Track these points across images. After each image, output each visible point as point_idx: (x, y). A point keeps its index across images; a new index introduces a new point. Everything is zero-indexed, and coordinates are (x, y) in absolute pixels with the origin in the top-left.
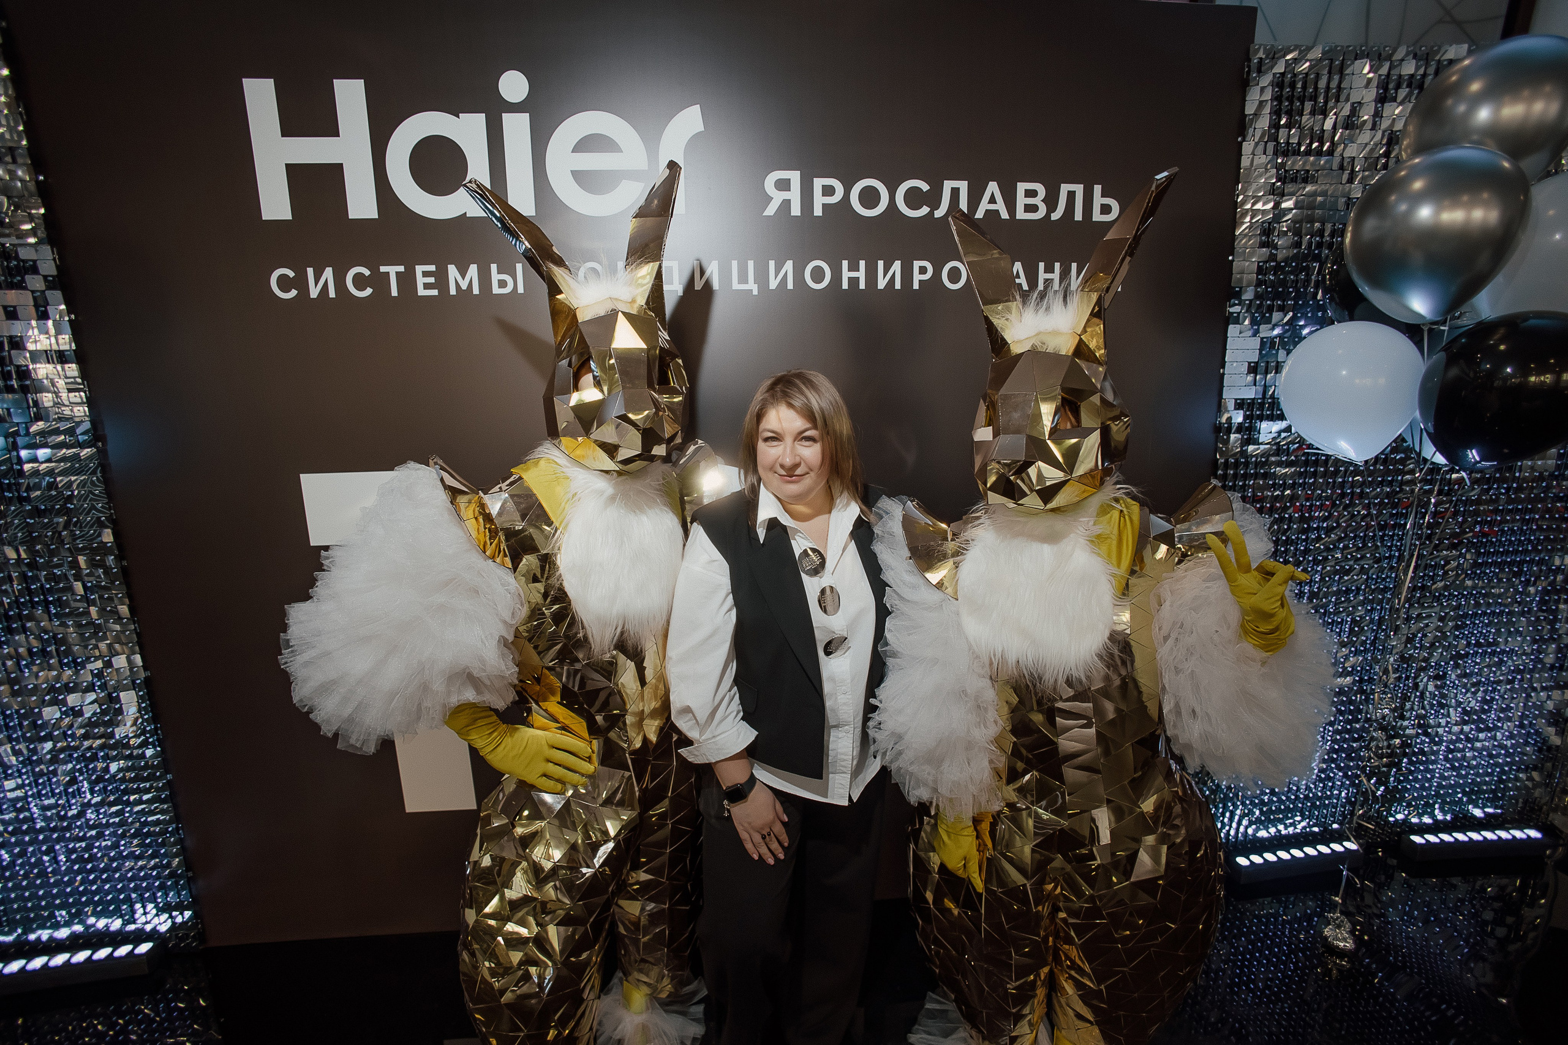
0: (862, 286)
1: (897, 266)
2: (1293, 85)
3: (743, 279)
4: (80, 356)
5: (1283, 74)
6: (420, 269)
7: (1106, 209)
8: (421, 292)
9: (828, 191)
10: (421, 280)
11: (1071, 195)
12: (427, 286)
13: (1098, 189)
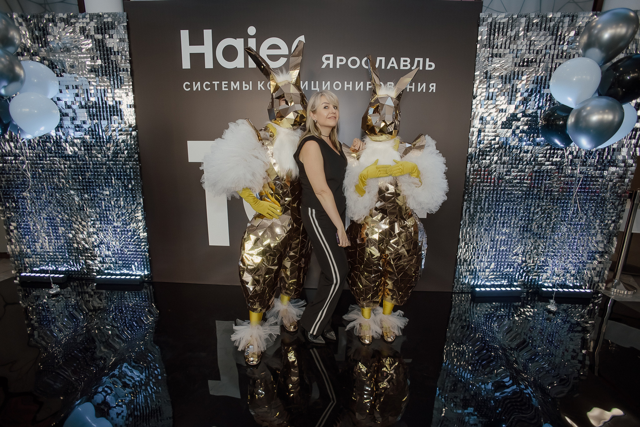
0: (351, 89)
1: (362, 83)
2: (495, 26)
3: (315, 87)
4: (135, 106)
5: (491, 22)
6: (223, 83)
7: (430, 66)
8: (223, 89)
9: (341, 60)
10: (223, 86)
11: (419, 62)
12: (225, 88)
13: (428, 60)
